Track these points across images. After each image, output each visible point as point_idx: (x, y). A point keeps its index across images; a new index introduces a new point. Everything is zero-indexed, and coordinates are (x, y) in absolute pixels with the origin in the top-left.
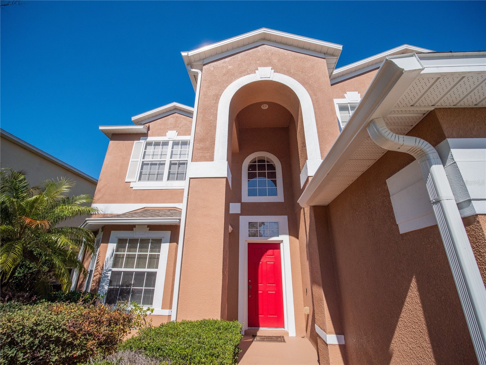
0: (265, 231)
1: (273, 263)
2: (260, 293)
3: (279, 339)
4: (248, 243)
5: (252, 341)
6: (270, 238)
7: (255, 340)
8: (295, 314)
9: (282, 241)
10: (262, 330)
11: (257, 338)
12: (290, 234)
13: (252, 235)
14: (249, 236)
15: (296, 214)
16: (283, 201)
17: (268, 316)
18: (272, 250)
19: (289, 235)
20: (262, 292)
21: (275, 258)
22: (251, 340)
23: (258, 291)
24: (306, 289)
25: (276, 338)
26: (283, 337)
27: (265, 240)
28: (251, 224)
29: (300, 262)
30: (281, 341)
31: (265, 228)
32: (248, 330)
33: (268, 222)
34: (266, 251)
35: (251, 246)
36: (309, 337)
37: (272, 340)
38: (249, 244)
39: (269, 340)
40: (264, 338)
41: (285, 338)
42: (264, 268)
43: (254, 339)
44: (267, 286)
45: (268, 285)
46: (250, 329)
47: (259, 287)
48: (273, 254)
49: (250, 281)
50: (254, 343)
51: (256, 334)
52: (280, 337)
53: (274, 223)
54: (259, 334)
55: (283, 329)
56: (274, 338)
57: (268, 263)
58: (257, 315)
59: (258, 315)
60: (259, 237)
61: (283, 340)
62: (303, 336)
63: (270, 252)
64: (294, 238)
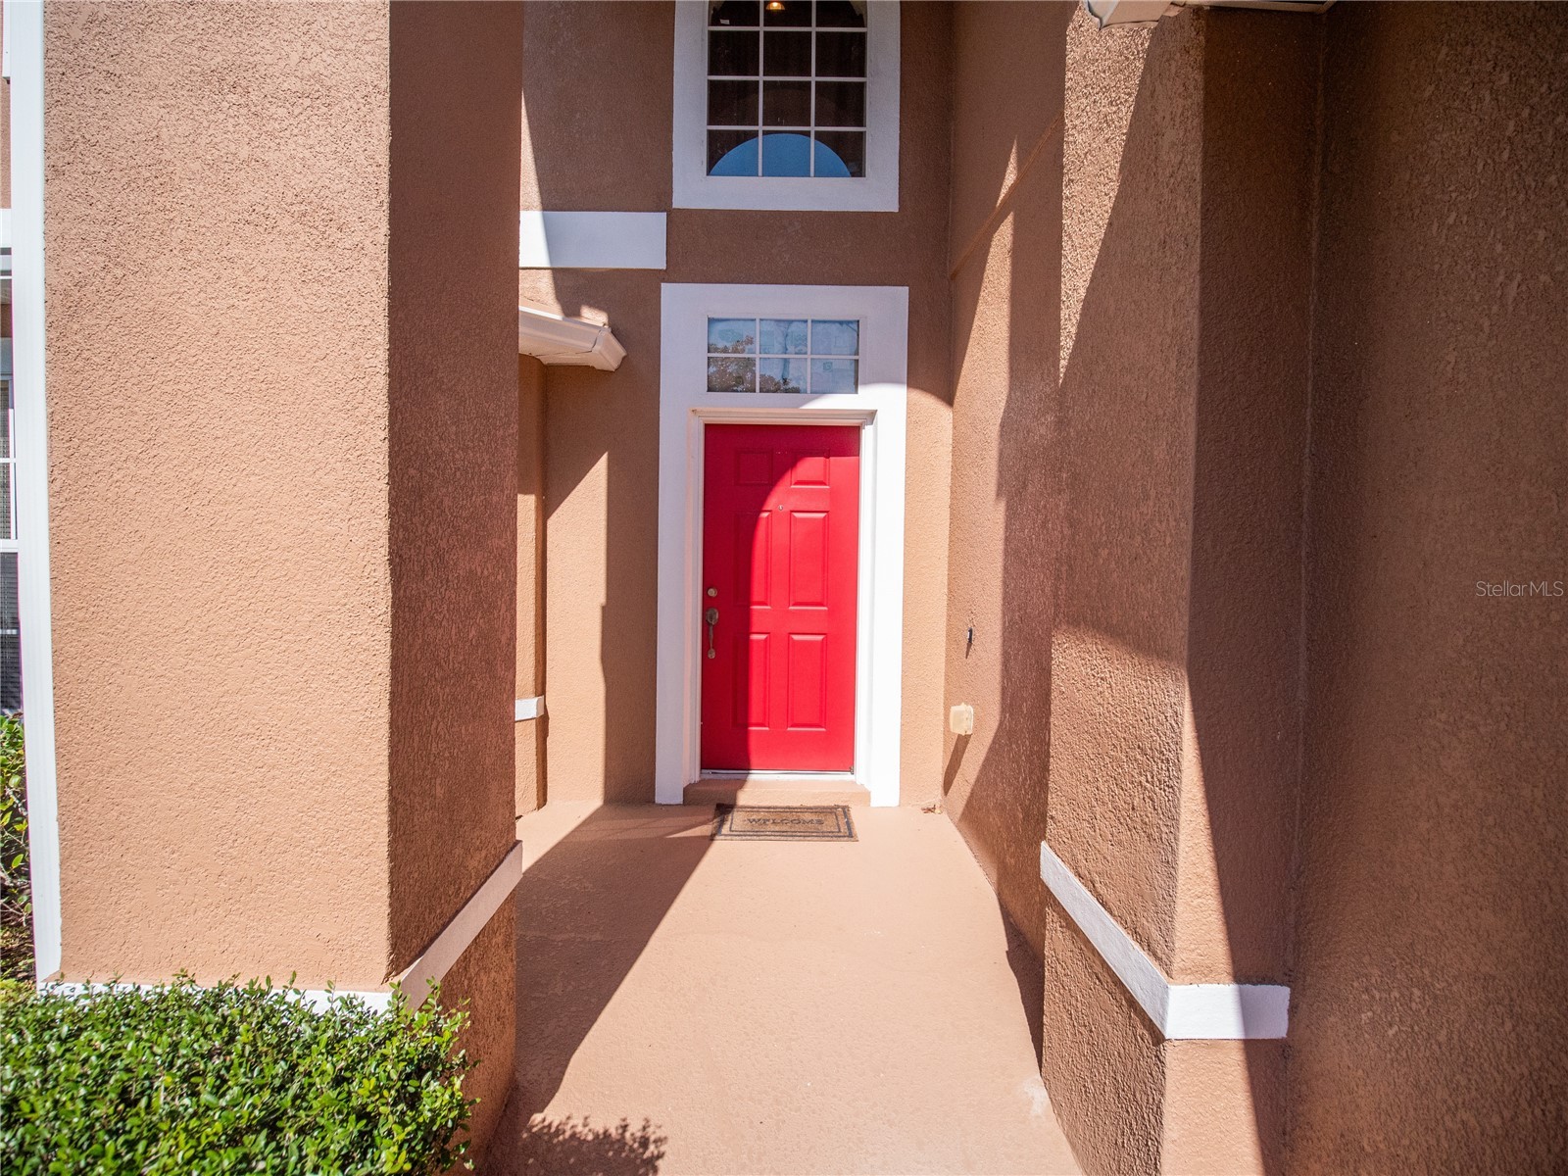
0: (791, 365)
1: (822, 515)
2: (758, 641)
3: (829, 824)
4: (706, 425)
5: (712, 838)
6: (813, 399)
7: (725, 829)
8: (902, 725)
9: (871, 416)
10: (759, 784)
11: (737, 819)
12: (913, 383)
13: (726, 380)
14: (710, 390)
15: (954, 276)
16: (894, 208)
17: (789, 729)
18: (822, 458)
19: (909, 385)
20: (763, 637)
21: (833, 495)
22: (705, 830)
23: (749, 633)
24: (971, 631)
25: (815, 818)
26: (845, 810)
27: (791, 411)
28: (720, 326)
29: (946, 514)
30: (835, 835)
31: (791, 348)
32: (702, 782)
33: (806, 321)
34: (792, 465)
35: (719, 437)
36: (958, 816)
37: (797, 827)
38: (711, 430)
39: (784, 828)
40: (765, 821)
41: (855, 815)
42: (780, 534)
43: (722, 823)
44: (791, 611)
45: (791, 608)
46: (707, 777)
47: (755, 619)
48: (825, 476)
49: (712, 592)
50: (718, 845)
51: (735, 798)
52: (831, 810)
53: (841, 323)
54: (744, 798)
55: (846, 777)
56: (807, 817)
57: (797, 515)
58: (742, 723)
59: (747, 724)
60: (758, 394)
61: (844, 828)
62: (928, 803)
63: (810, 466)
64: (928, 402)
